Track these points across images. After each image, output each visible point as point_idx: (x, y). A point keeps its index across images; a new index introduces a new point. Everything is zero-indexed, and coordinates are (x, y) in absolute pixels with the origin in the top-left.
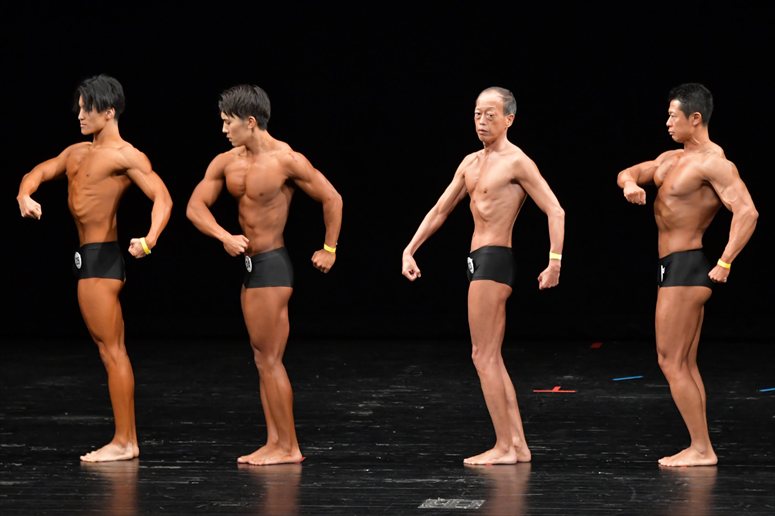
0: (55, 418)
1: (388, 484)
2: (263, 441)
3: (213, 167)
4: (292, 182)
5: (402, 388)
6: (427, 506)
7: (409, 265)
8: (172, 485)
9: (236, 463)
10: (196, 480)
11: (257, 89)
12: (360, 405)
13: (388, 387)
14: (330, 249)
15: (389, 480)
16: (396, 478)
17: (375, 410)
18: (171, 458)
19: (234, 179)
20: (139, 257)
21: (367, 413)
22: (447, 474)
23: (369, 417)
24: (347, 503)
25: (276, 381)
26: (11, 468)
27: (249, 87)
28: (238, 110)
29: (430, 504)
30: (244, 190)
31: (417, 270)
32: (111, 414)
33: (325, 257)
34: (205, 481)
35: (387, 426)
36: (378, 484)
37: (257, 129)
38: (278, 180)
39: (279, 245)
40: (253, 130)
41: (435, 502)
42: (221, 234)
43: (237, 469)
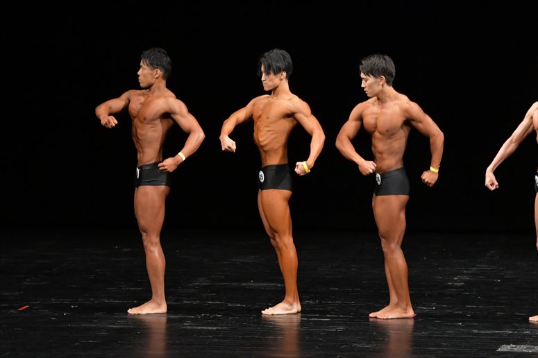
0: (244, 284)
1: (476, 334)
2: (387, 303)
3: (355, 112)
4: (409, 122)
5: (485, 267)
6: (502, 350)
7: (490, 179)
8: (325, 331)
9: (368, 318)
10: (341, 328)
11: (387, 57)
12: (455, 279)
13: (475, 266)
14: (434, 170)
15: (476, 331)
16: (482, 330)
17: (465, 282)
18: (323, 313)
19: (369, 120)
20: (301, 175)
21: (459, 284)
22: (517, 328)
23: (461, 287)
24: (446, 346)
25: (396, 261)
26: (215, 318)
27: (381, 56)
28: (372, 72)
29: (505, 348)
30: (376, 127)
31: (496, 183)
32: (283, 282)
33: (431, 175)
34: (347, 329)
35: (474, 293)
36: (468, 334)
37: (385, 85)
38: (399, 121)
39: (400, 166)
40: (383, 85)
41: (509, 347)
42: (357, 159)
43: (369, 321)
